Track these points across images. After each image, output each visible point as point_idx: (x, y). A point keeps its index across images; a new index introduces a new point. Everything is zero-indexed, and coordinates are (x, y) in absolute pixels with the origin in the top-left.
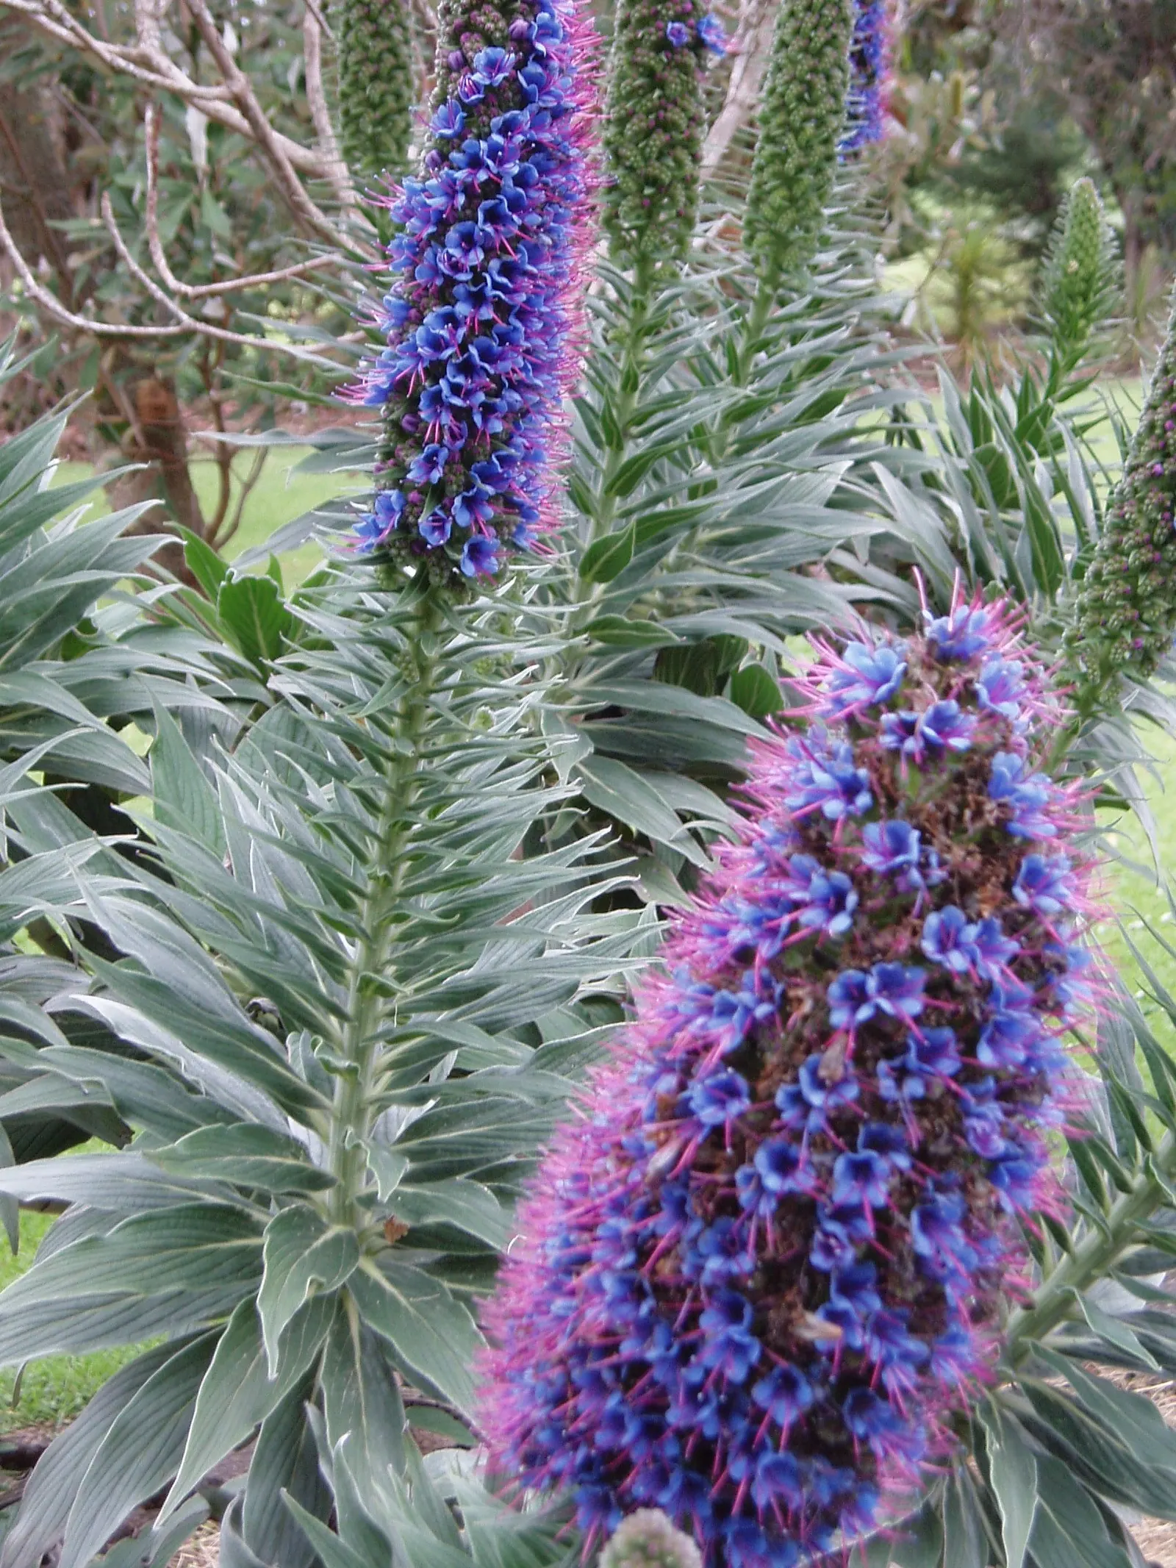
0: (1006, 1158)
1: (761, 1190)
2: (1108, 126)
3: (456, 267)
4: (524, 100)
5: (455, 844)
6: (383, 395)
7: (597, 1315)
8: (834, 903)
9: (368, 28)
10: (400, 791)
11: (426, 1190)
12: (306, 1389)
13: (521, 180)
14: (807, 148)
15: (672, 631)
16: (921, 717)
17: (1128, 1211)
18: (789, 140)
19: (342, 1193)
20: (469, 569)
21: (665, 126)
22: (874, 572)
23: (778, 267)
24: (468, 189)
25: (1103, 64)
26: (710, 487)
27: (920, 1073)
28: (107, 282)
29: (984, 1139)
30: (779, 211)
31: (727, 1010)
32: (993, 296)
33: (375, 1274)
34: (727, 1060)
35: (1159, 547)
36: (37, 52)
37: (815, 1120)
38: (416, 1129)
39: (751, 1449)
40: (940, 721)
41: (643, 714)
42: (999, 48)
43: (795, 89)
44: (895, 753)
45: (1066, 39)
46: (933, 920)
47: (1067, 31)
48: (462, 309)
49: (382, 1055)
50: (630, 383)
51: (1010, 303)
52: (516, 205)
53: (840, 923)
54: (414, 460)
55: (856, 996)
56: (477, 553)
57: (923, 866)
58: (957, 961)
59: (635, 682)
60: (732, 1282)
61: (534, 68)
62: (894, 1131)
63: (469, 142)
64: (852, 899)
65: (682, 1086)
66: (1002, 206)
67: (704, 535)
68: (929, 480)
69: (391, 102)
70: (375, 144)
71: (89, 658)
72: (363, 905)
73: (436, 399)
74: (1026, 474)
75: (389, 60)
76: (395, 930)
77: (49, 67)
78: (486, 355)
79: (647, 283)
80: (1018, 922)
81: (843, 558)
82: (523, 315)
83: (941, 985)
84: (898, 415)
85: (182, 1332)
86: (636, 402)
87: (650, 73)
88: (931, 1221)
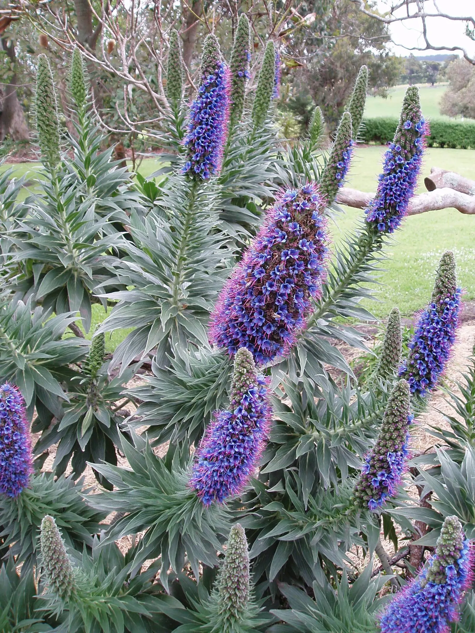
0: (311, 286)
1: (267, 290)
2: (317, 97)
3: (203, 118)
4: (217, 86)
5: (199, 231)
6: (188, 143)
7: (234, 313)
8: (283, 238)
9: (173, 70)
10: (188, 221)
11: (191, 298)
12: (168, 335)
13: (216, 101)
14: (265, 99)
15: (236, 194)
16: (301, 203)
17: (325, 306)
18: (261, 97)
19: (175, 299)
20: (204, 177)
21: (237, 92)
22: (274, 185)
23: (258, 122)
24: (206, 103)
25: (317, 83)
26: (243, 166)
27: (297, 269)
28: (110, 122)
29: (308, 282)
30: (259, 111)
31: (262, 257)
32: (292, 132)
33: (181, 314)
34: (261, 266)
35: (333, 181)
36: (95, 73)
37: (277, 277)
38: (189, 287)
39: (262, 339)
40: (304, 204)
41: (229, 211)
42: (295, 79)
43: (263, 86)
44: (295, 210)
45: (309, 78)
46: (301, 241)
47: (310, 76)
48: (204, 126)
49: (183, 273)
50: (229, 144)
51: (296, 133)
52: (215, 106)
53: (284, 241)
54: (194, 156)
55: (286, 255)
56: (205, 174)
57: (300, 231)
58: (305, 249)
59: (228, 204)
60: (260, 307)
61: (219, 79)
62: (292, 280)
63: (206, 93)
64: (286, 237)
65: (253, 271)
66: (294, 113)
67: (241, 176)
68: (285, 166)
69: (178, 86)
70: (174, 94)
71: (118, 197)
72: (180, 243)
73: (198, 144)
74: (305, 165)
75: (177, 77)
76: (186, 248)
77: (99, 76)
78: (208, 135)
79: (232, 124)
80: (316, 242)
81: (267, 182)
82: (216, 128)
83: (302, 253)
84: (279, 153)
85: (143, 325)
86: (229, 148)
87: (235, 82)
88: (297, 297)
